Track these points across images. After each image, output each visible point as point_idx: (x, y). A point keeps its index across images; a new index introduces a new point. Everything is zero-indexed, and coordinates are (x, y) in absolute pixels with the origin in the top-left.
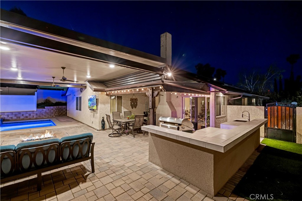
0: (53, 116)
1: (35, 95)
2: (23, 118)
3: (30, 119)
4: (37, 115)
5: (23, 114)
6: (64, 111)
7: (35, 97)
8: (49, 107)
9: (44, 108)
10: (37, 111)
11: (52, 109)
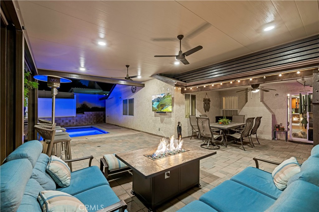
0: (92, 123)
1: (74, 98)
2: (63, 124)
3: (70, 126)
4: (77, 121)
5: (63, 120)
6: (101, 118)
7: (74, 100)
8: (88, 113)
9: (84, 114)
10: (76, 116)
11: (91, 115)
